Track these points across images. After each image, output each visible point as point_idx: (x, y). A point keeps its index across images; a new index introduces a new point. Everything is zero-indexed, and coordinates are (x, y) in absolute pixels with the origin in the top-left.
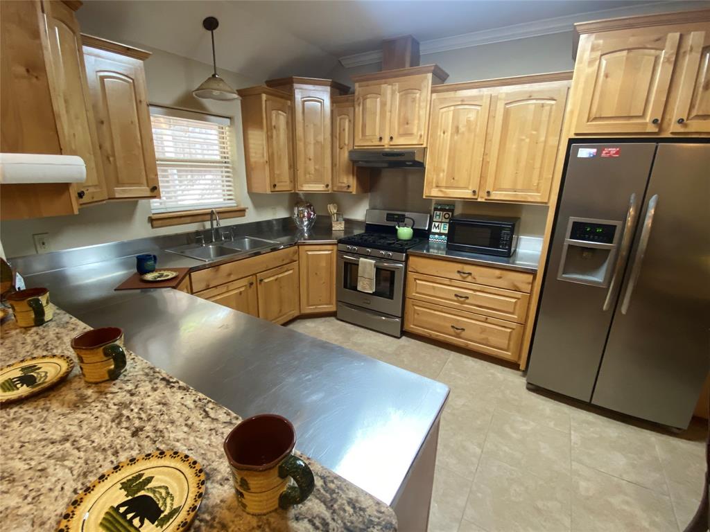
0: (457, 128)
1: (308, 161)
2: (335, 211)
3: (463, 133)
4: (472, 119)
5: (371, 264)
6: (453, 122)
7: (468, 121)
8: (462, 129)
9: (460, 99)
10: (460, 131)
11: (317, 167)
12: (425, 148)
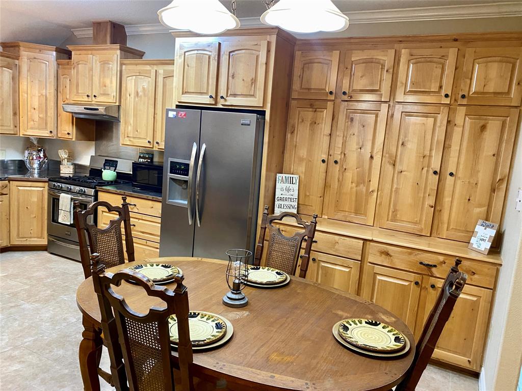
0: (137, 92)
1: (33, 110)
2: (66, 156)
3: (141, 97)
4: (145, 87)
5: (68, 198)
6: (135, 88)
7: (144, 88)
8: (140, 94)
9: (138, 71)
10: (139, 95)
11: (41, 116)
12: (119, 106)
